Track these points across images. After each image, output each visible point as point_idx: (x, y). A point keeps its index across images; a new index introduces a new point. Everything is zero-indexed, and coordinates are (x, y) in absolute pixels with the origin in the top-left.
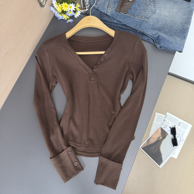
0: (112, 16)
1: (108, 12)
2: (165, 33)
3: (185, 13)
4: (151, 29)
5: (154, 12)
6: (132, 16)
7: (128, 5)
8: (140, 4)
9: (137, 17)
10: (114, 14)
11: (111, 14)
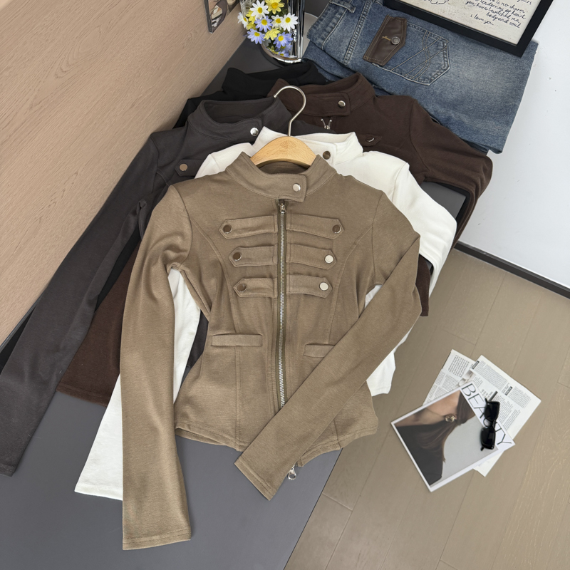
0: (353, 69)
1: (346, 60)
2: (466, 112)
3: (510, 79)
4: (436, 103)
5: (445, 70)
6: (398, 73)
7: (390, 51)
8: (415, 51)
9: (407, 76)
10: (359, 64)
11: (352, 65)
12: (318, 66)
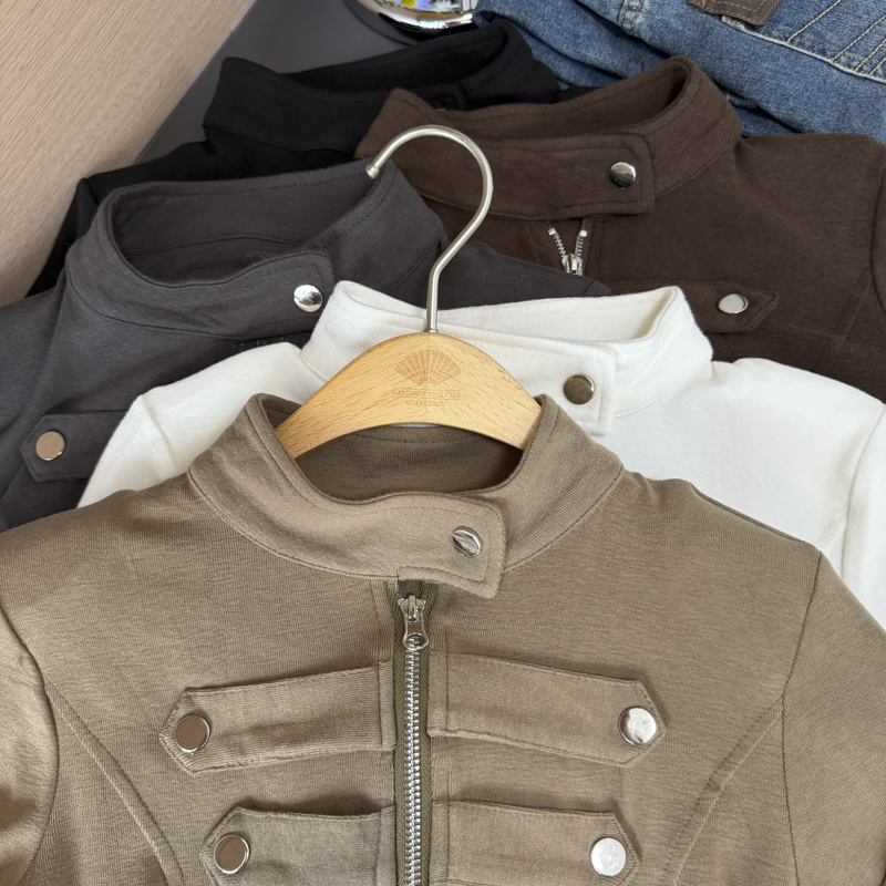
0: (656, 42)
1: (630, 8)
6: (811, 48)
9: (843, 59)
10: (674, 23)
11: (651, 27)
12: (532, 35)
